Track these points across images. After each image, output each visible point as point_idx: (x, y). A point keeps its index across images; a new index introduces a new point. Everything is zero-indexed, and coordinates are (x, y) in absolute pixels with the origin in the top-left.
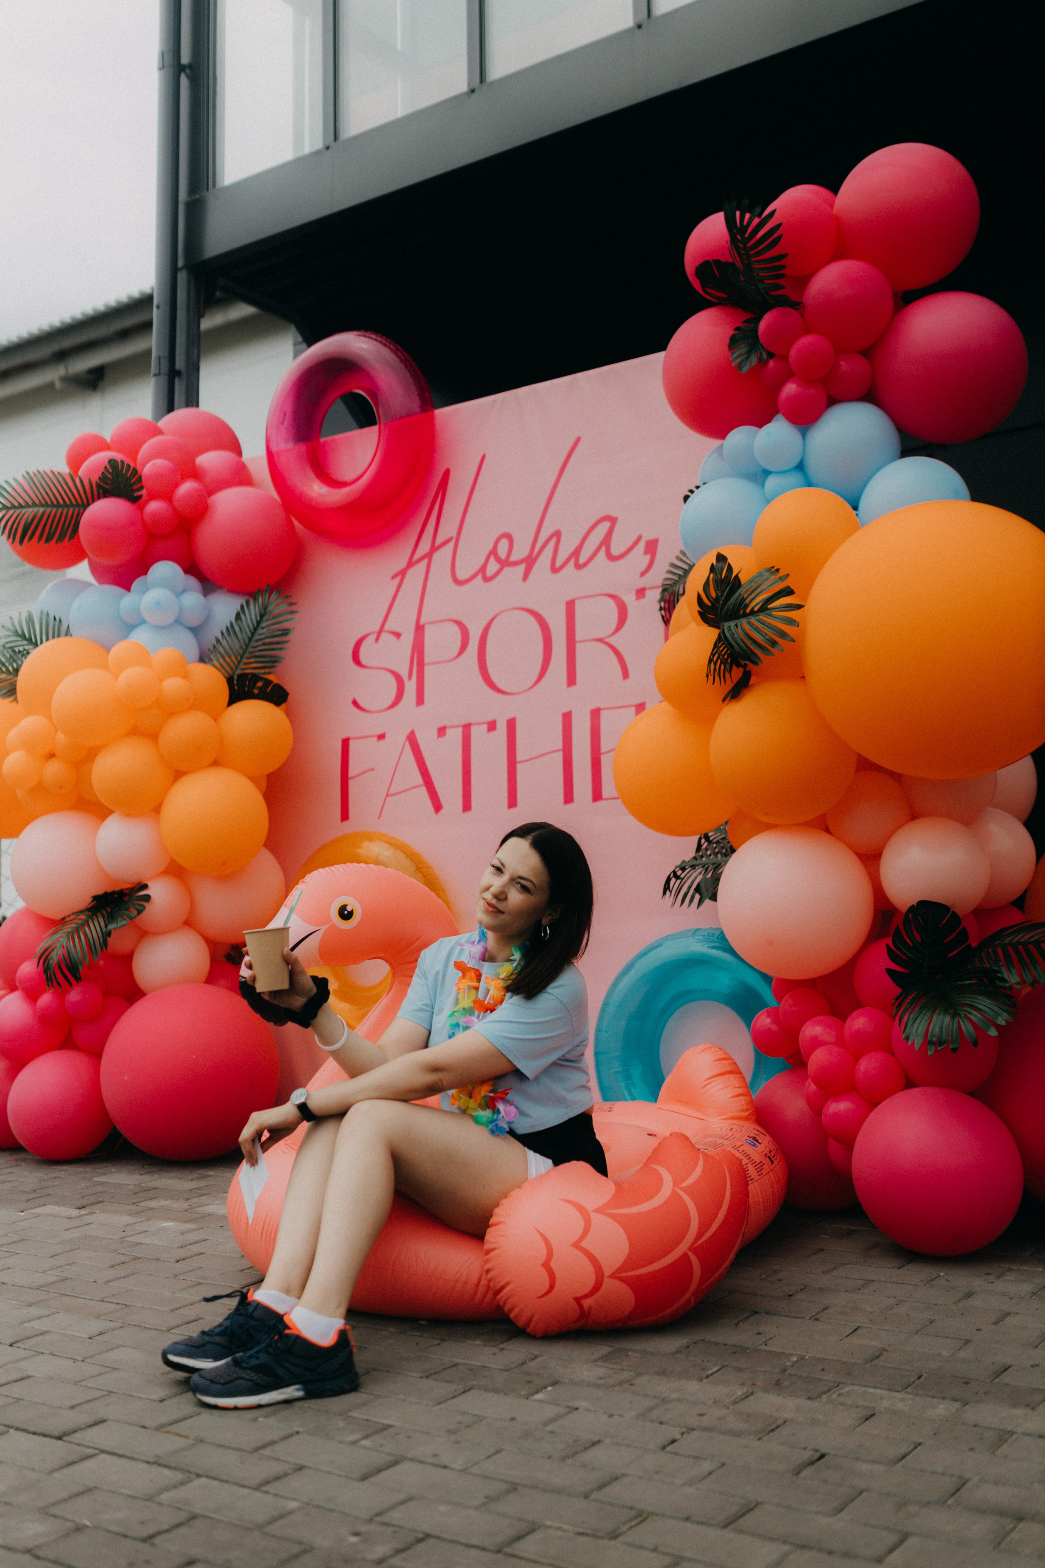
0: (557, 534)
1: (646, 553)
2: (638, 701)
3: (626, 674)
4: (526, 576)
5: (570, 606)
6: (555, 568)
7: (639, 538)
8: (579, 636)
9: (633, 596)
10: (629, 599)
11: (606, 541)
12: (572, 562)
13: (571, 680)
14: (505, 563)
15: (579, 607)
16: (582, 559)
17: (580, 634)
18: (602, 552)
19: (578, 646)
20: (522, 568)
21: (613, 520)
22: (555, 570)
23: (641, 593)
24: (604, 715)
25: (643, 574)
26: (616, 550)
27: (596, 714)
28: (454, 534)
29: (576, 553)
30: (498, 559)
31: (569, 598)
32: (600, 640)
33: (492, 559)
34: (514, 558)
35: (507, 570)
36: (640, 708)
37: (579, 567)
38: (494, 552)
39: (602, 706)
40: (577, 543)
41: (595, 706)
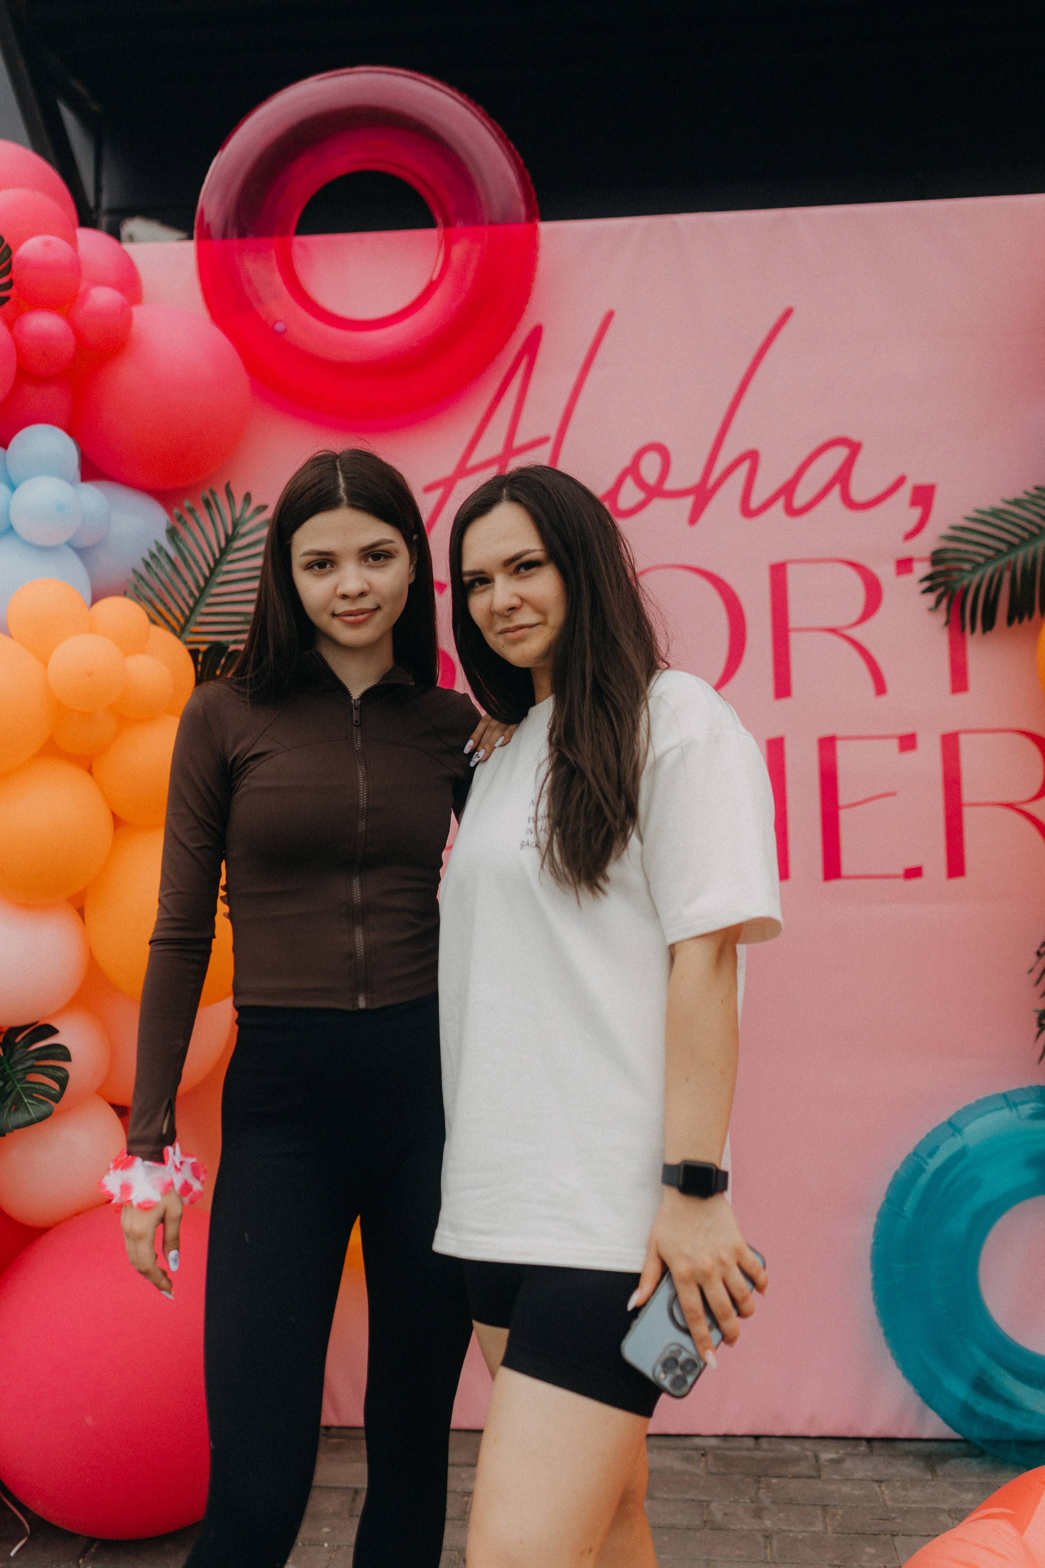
0: (752, 456)
1: (914, 503)
2: (906, 730)
3: (880, 688)
4: (694, 518)
5: (778, 573)
6: (749, 510)
7: (901, 481)
8: (794, 620)
9: (892, 568)
10: (885, 573)
11: (843, 477)
12: (780, 503)
13: (783, 689)
14: (654, 492)
15: (793, 573)
16: (799, 501)
17: (795, 618)
18: (836, 492)
19: (795, 639)
20: (688, 502)
21: (855, 448)
22: (747, 512)
23: (904, 565)
24: (841, 748)
25: (909, 536)
26: (859, 493)
27: (827, 745)
28: (553, 433)
29: (788, 489)
30: (640, 483)
31: (777, 559)
32: (834, 631)
33: (629, 483)
34: (671, 484)
35: (658, 504)
36: (908, 742)
37: (792, 511)
38: (633, 470)
39: (839, 733)
40: (788, 474)
41: (827, 732)
